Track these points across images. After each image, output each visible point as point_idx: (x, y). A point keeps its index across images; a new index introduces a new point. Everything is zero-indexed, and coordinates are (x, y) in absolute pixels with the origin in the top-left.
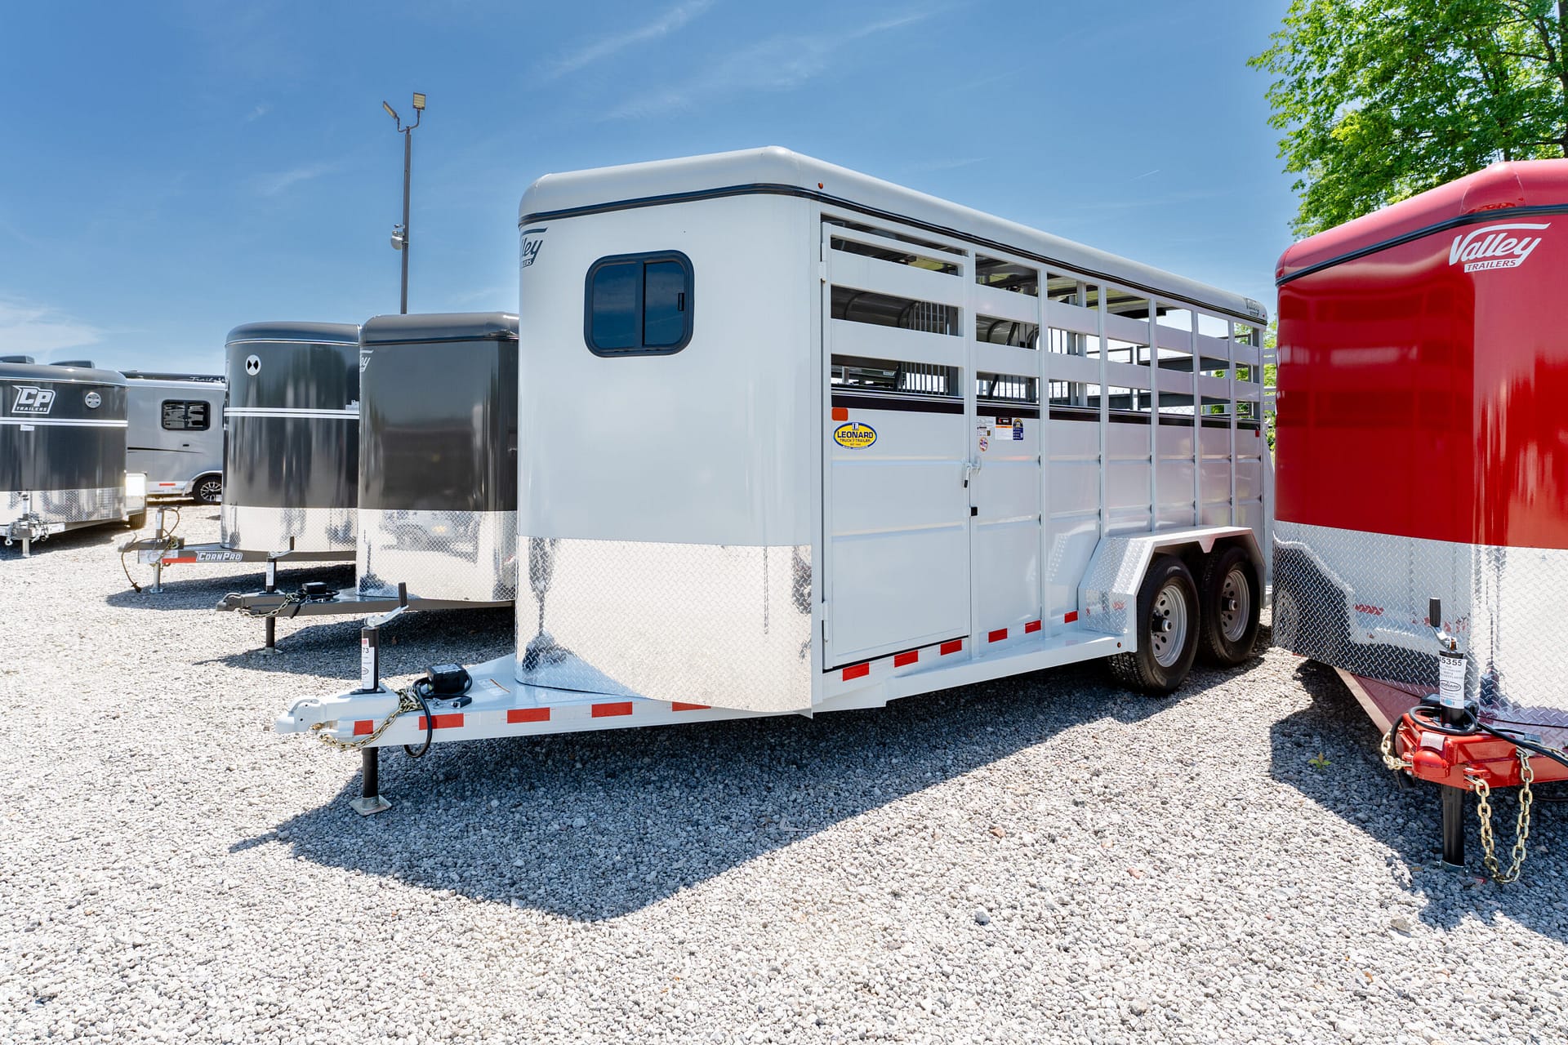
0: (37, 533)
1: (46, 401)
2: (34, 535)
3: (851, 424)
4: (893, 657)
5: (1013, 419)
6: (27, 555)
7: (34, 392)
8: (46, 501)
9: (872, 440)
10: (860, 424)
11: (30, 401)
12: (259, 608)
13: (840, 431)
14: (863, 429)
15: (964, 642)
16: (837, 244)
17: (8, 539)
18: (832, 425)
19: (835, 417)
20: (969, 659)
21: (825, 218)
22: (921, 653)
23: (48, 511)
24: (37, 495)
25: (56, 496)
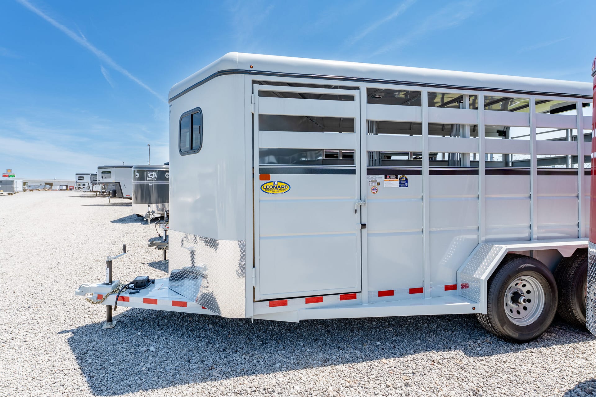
0: (152, 217)
1: (155, 176)
2: (151, 217)
3: (272, 182)
4: (305, 298)
5: (399, 176)
6: (149, 223)
7: (152, 173)
8: (157, 207)
9: (287, 190)
10: (278, 182)
11: (151, 176)
12: (160, 247)
13: (265, 186)
14: (281, 184)
15: (358, 295)
16: (262, 94)
17: (145, 219)
18: (259, 183)
19: (261, 178)
20: (360, 304)
21: (254, 82)
22: (324, 298)
23: (158, 210)
24: (155, 205)
25: (160, 205)
